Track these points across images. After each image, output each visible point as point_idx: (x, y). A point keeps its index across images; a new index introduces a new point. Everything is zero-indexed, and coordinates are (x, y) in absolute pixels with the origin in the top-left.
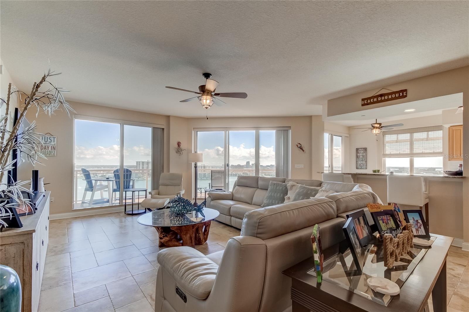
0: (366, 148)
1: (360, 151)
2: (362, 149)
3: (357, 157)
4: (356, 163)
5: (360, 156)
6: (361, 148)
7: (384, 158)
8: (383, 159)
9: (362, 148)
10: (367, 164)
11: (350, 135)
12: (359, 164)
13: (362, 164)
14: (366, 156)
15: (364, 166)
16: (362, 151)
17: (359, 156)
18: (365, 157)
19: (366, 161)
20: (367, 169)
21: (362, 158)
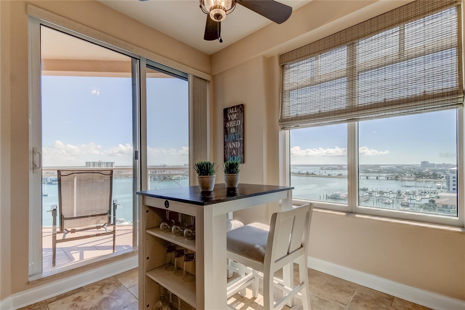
0: (242, 105)
1: (231, 114)
2: (234, 110)
3: (226, 131)
4: (225, 149)
5: (230, 128)
6: (231, 108)
7: (283, 131)
8: (281, 133)
9: (233, 107)
10: (244, 148)
11: (213, 77)
12: (228, 151)
13: (234, 148)
14: (242, 126)
15: (239, 156)
16: (235, 113)
17: (228, 129)
18: (240, 131)
19: (243, 142)
20: (244, 163)
21: (235, 134)
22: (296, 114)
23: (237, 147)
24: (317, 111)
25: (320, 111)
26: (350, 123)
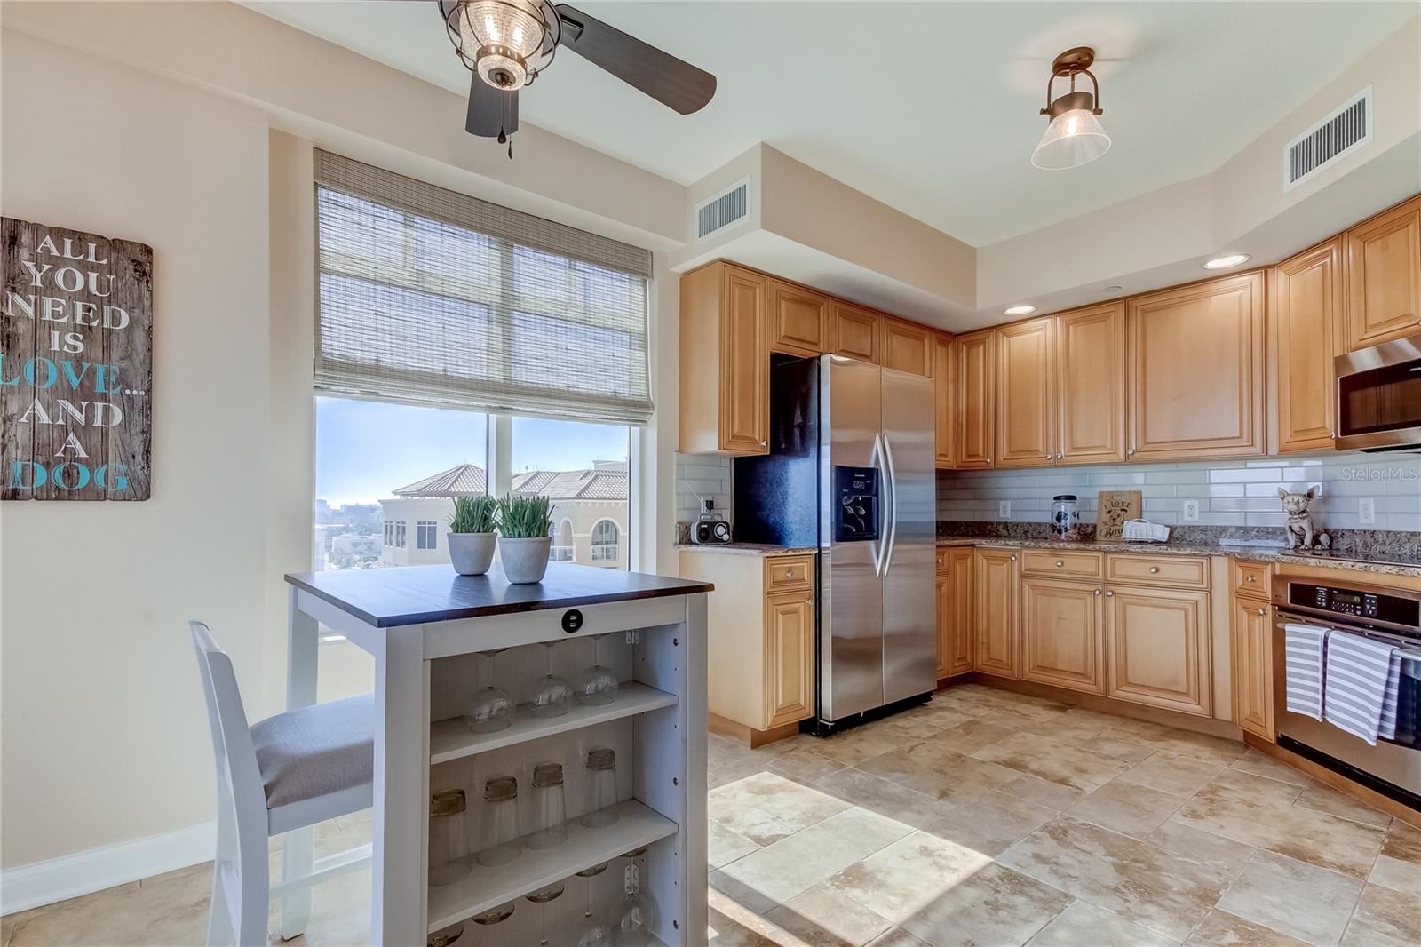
1: (53, 262)
2: (80, 249)
10: (150, 433)
12: (20, 434)
14: (138, 338)
16: (83, 266)
18: (127, 357)
20: (149, 497)
21: (86, 365)
22: (373, 356)
23: (98, 423)
24: (437, 367)
25: (445, 370)
26: (501, 416)
